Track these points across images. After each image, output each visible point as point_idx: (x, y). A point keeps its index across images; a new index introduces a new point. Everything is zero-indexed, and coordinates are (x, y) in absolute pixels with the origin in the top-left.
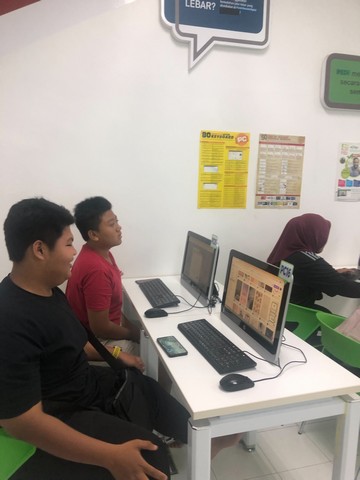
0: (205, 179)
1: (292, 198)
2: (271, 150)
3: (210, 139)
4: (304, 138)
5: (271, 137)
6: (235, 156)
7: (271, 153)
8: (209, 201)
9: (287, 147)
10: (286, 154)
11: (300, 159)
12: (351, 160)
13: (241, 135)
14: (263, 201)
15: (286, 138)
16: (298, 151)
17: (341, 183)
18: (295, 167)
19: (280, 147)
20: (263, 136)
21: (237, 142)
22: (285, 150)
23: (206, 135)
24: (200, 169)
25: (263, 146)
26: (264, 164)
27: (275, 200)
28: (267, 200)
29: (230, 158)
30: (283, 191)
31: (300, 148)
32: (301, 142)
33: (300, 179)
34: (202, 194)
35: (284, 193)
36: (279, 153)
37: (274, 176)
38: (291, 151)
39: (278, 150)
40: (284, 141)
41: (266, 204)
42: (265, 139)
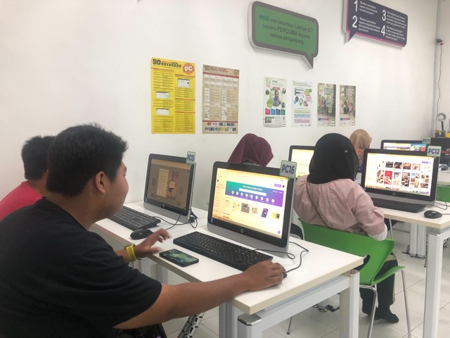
0: (157, 105)
1: (232, 124)
2: (213, 80)
3: (160, 67)
4: (238, 71)
5: (212, 68)
6: (183, 84)
7: (213, 83)
8: (162, 126)
9: (226, 78)
10: (225, 84)
11: (236, 89)
12: (273, 92)
13: (188, 65)
14: (210, 127)
15: (224, 70)
16: (234, 82)
17: (268, 112)
18: (232, 97)
19: (220, 78)
20: (206, 67)
21: (184, 71)
22: (224, 81)
23: (156, 62)
24: (152, 95)
25: (207, 76)
26: (208, 93)
27: (218, 126)
28: (212, 126)
29: (180, 86)
30: (224, 118)
31: (236, 80)
32: (236, 74)
33: (237, 107)
34: (155, 119)
35: (225, 119)
36: (219, 84)
37: (217, 104)
38: (229, 82)
39: (218, 81)
40: (223, 72)
41: (212, 129)
42: (208, 70)
